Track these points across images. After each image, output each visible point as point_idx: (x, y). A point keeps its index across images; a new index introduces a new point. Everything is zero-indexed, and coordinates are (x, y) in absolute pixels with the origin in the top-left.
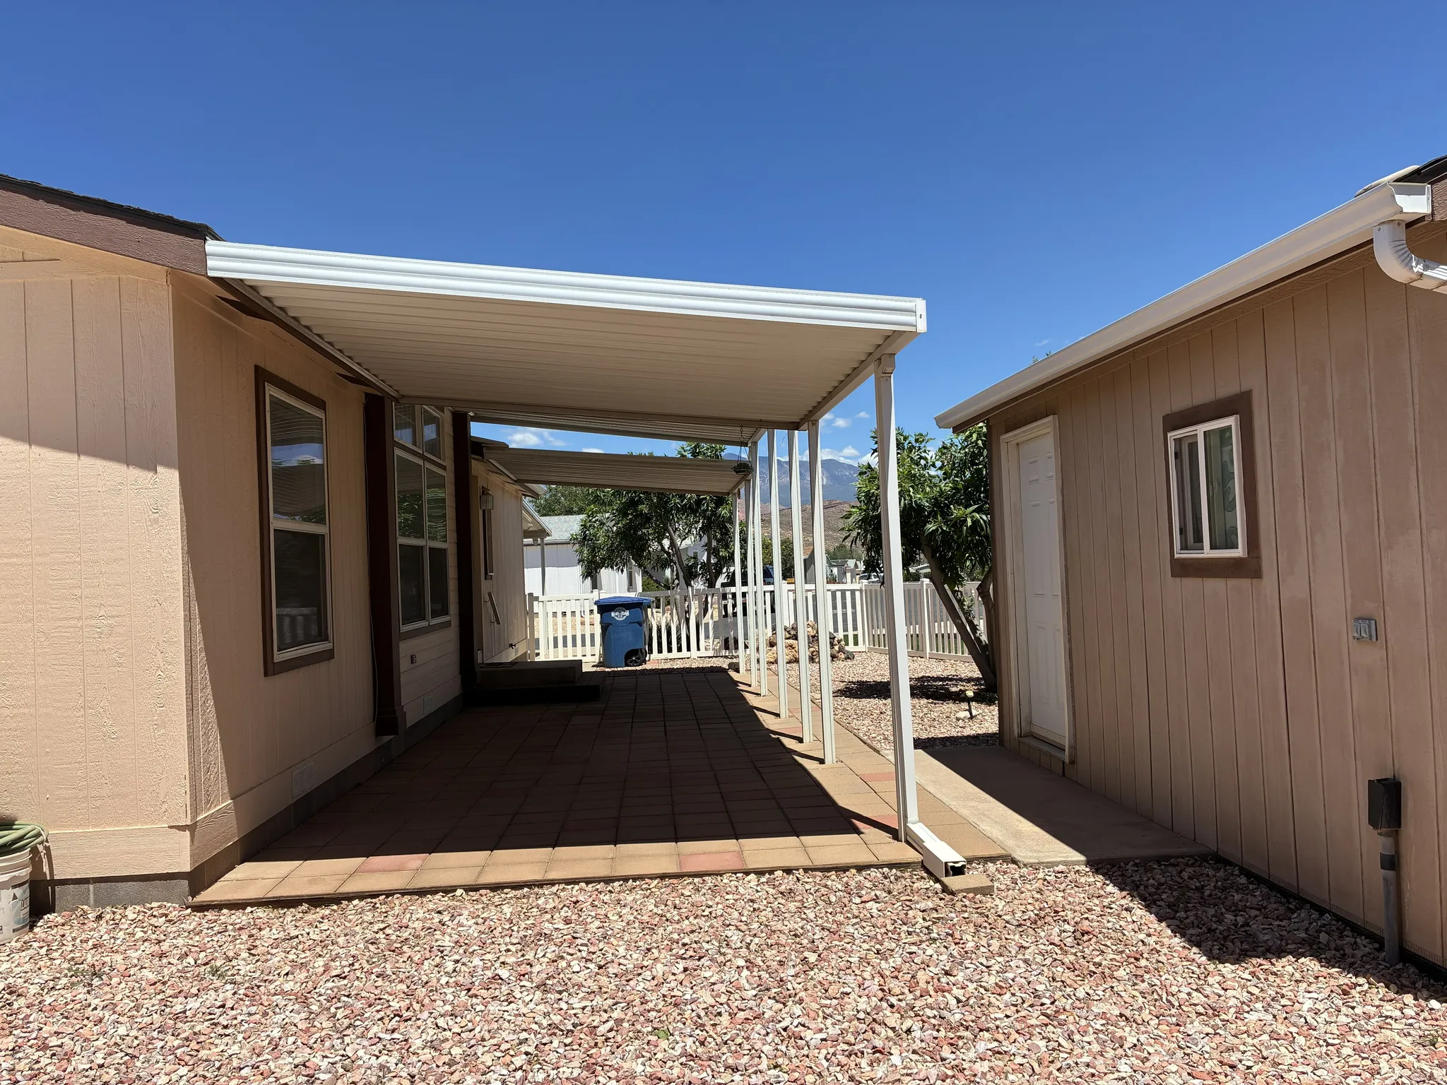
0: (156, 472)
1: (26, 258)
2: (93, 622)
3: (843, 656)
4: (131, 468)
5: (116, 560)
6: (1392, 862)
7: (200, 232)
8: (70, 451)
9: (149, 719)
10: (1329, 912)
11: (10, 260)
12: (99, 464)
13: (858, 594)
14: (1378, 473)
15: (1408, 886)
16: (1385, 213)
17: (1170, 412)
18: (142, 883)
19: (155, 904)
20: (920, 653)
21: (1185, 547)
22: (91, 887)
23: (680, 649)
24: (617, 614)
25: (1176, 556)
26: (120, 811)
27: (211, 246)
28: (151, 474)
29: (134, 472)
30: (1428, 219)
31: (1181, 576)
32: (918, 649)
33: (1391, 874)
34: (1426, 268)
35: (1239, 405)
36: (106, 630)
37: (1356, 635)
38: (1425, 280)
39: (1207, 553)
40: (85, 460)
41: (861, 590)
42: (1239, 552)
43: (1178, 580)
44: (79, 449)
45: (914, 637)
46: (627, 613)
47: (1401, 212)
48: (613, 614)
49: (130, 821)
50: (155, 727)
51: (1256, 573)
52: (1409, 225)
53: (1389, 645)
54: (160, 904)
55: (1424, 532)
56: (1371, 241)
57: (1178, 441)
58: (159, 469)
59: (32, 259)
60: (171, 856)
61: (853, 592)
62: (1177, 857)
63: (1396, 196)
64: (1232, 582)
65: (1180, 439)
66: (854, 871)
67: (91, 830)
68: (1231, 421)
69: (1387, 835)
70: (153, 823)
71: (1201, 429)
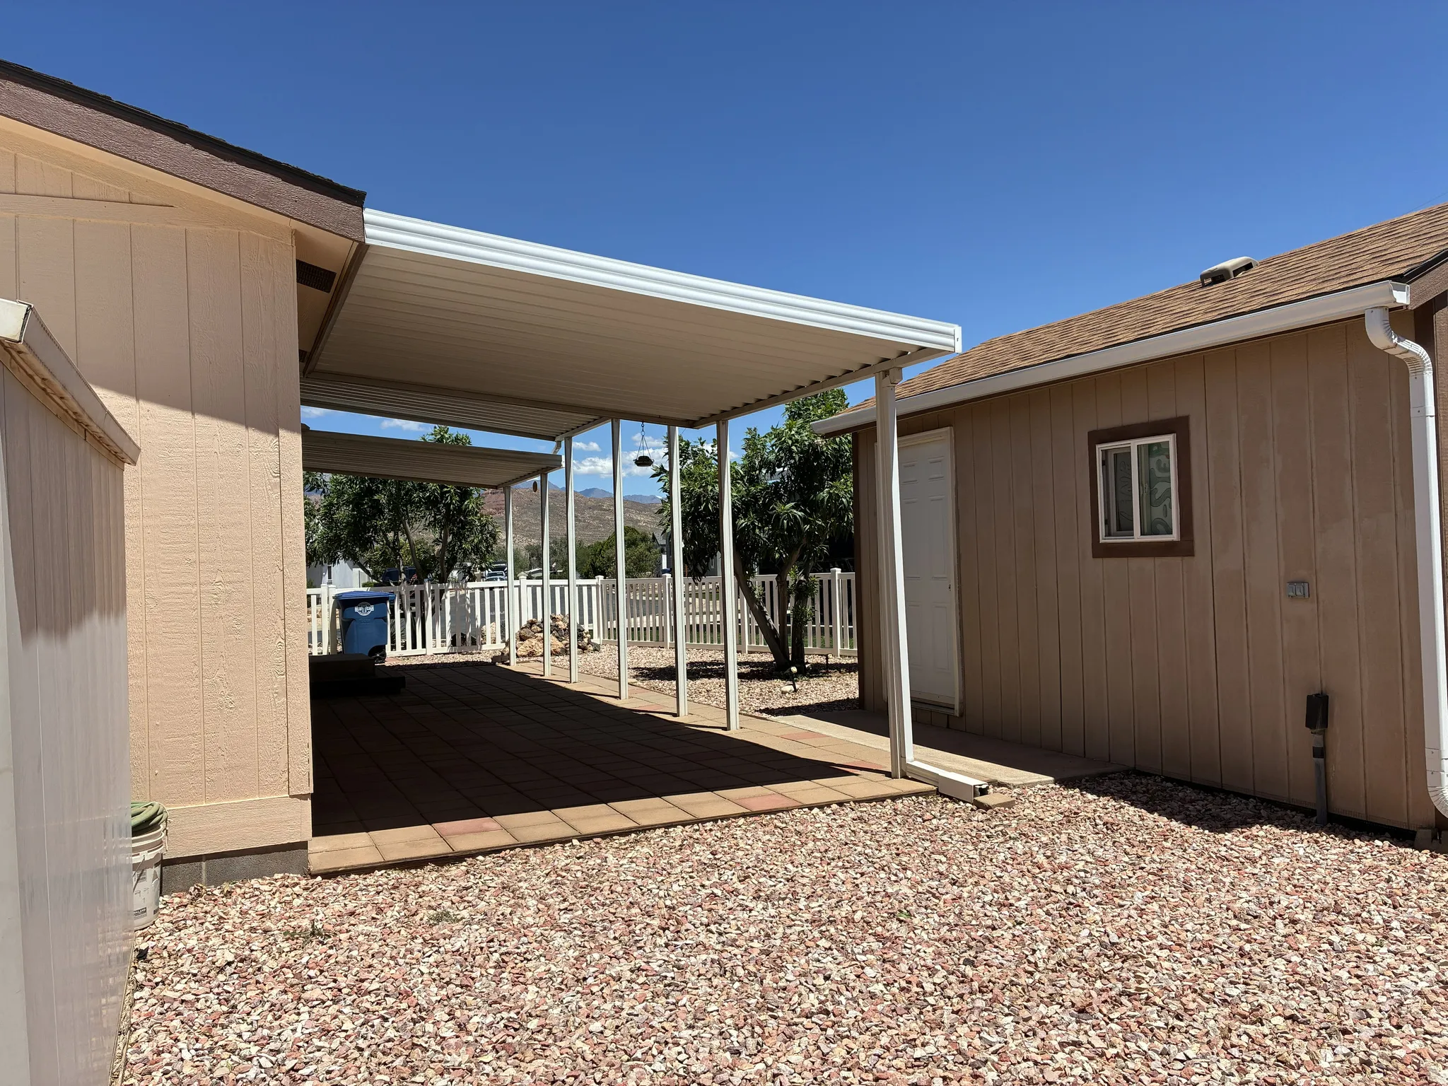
0: (277, 435)
1: (134, 200)
2: (210, 587)
3: (592, 648)
4: (251, 431)
5: (233, 525)
6: (1320, 753)
7: (356, 199)
8: (182, 407)
9: (269, 687)
10: (1254, 798)
11: (115, 199)
12: (215, 425)
13: (594, 589)
14: (1315, 480)
15: (1332, 769)
16: (1382, 301)
17: (1095, 429)
18: (259, 856)
19: (276, 876)
20: (661, 644)
21: (1108, 534)
22: (204, 864)
23: (414, 646)
24: (361, 609)
25: (1101, 541)
26: (238, 783)
27: (369, 214)
28: (271, 437)
29: (254, 434)
30: (1405, 308)
31: (1102, 557)
32: (658, 640)
33: (1321, 760)
34: (1399, 341)
35: (1178, 426)
36: (223, 597)
37: (1292, 594)
38: (1397, 348)
39: (1137, 537)
40: (200, 419)
41: (597, 586)
42: (1175, 536)
43: (1099, 560)
44: (193, 407)
45: (654, 630)
46: (372, 608)
47: (1395, 302)
48: (356, 609)
49: (248, 793)
50: (275, 695)
51: (1190, 553)
52: (1391, 310)
53: (1320, 600)
54: (282, 875)
55: (1357, 520)
56: (1363, 315)
57: (1105, 452)
58: (281, 432)
59: (139, 202)
60: (292, 826)
61: (589, 587)
62: (1112, 773)
63: (1394, 291)
64: (1159, 560)
65: (1106, 451)
66: (889, 801)
67: (204, 805)
68: (1170, 439)
69: (1319, 733)
70: (272, 794)
71: (1134, 444)
